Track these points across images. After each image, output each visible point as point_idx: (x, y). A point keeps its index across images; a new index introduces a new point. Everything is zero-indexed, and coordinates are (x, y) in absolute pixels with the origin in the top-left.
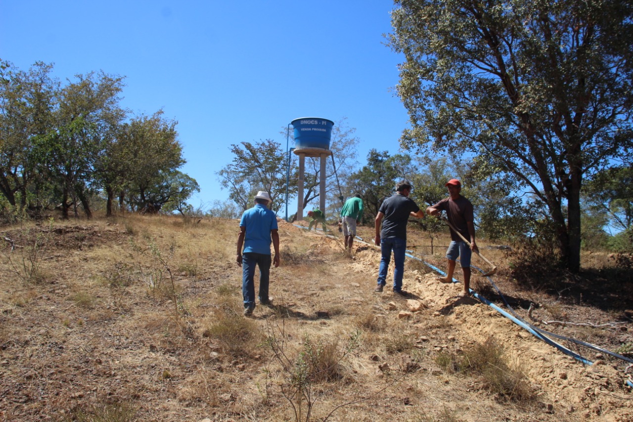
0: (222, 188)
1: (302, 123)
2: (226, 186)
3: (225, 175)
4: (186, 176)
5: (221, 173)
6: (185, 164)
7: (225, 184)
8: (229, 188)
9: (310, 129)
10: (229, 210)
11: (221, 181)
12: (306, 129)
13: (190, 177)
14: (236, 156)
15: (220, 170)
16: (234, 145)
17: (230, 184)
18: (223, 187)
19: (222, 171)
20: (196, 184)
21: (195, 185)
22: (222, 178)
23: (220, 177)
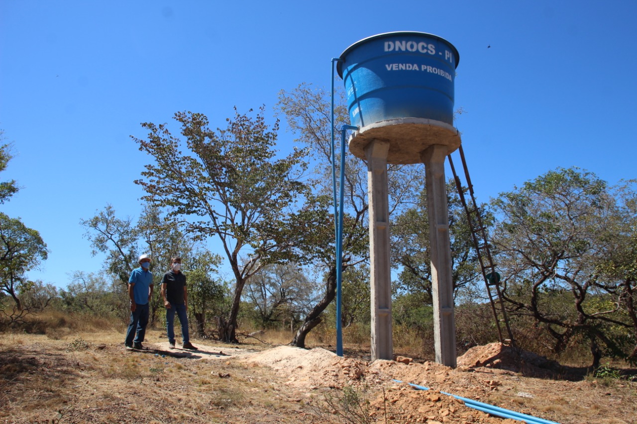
0: (94, 253)
1: (388, 47)
2: (103, 248)
3: (102, 227)
4: (18, 223)
5: (95, 223)
6: (14, 194)
7: (100, 243)
8: (108, 253)
9: (416, 67)
10: (97, 286)
11: (93, 238)
12: (402, 67)
13: (27, 226)
14: (152, 160)
15: (92, 217)
16: (151, 126)
17: (111, 246)
18: (97, 250)
19: (97, 218)
20: (40, 241)
21: (36, 243)
22: (94, 233)
23: (92, 230)
